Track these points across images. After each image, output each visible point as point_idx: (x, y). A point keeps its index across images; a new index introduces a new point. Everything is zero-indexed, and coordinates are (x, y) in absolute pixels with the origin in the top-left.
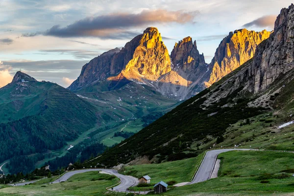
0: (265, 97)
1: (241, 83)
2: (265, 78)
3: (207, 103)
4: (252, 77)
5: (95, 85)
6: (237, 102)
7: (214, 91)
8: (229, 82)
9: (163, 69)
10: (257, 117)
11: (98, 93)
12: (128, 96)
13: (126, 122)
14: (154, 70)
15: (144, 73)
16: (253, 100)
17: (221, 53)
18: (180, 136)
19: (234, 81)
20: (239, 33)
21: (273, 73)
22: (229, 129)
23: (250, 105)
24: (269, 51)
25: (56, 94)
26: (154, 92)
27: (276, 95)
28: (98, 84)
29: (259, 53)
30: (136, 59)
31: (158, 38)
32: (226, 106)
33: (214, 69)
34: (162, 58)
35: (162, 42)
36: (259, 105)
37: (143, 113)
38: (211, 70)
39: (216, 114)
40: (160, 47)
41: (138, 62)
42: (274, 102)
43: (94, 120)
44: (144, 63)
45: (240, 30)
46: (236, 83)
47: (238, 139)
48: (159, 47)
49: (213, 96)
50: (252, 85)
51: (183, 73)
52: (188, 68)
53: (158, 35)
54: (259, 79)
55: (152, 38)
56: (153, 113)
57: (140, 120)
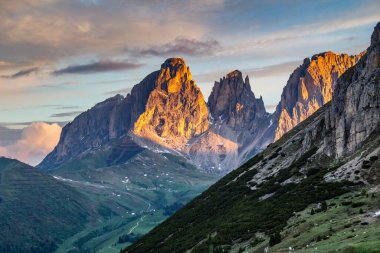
0: (354, 164)
1: (313, 141)
2: (352, 132)
3: (259, 179)
4: (331, 131)
5: (84, 158)
6: (308, 175)
7: (271, 158)
8: (294, 141)
9: (197, 126)
10: (341, 198)
11: (91, 171)
12: (140, 173)
13: (137, 217)
14: (181, 129)
15: (165, 134)
16: (334, 169)
17: (291, 94)
18: (213, 236)
19: (302, 140)
20: (320, 60)
21: (367, 123)
22: (292, 221)
23: (329, 178)
24: (358, 86)
25: (16, 177)
26: (183, 165)
27: (374, 159)
28: (88, 156)
29: (342, 90)
30: (151, 113)
31: (186, 76)
32: (289, 181)
33: (281, 121)
34: (194, 108)
35: (192, 82)
36: (343, 178)
37: (165, 201)
38: (276, 123)
39: (273, 196)
40: (190, 89)
41: (154, 116)
42: (369, 171)
43: (84, 217)
44: (164, 117)
45: (323, 55)
46: (304, 143)
47: (305, 236)
48: (188, 90)
49: (268, 166)
50: (332, 145)
51: (230, 131)
52: (238, 122)
53: (185, 71)
54: (342, 135)
55: (175, 75)
56: (184, 200)
57: (161, 211)
